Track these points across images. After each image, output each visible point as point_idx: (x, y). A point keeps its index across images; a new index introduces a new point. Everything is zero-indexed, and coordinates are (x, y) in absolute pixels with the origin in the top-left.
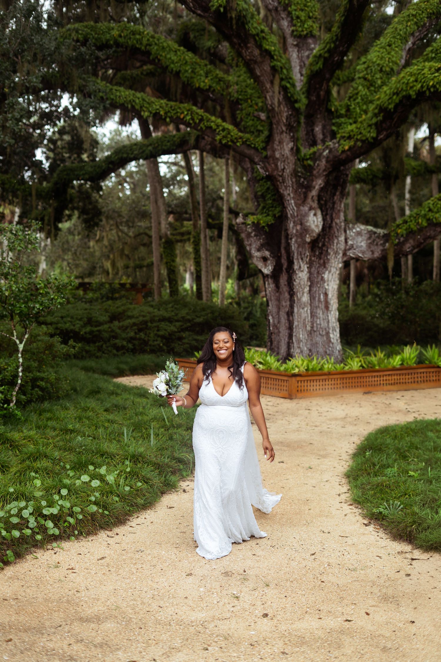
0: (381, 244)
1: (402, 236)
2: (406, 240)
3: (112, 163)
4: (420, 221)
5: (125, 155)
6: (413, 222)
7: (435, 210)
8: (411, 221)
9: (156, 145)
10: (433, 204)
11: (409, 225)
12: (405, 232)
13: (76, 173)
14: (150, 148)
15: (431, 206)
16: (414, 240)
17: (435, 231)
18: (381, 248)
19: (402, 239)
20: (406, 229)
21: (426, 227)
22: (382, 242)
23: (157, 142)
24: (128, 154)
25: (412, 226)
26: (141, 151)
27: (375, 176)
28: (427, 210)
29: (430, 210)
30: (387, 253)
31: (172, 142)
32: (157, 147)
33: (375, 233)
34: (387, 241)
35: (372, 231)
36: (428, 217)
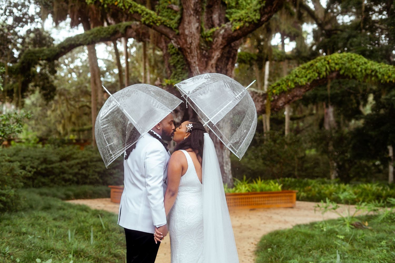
0: (261, 101)
1: (276, 95)
2: (279, 98)
3: (64, 48)
4: (289, 84)
5: (73, 42)
6: (285, 84)
7: (300, 76)
8: (283, 84)
9: (96, 34)
10: (299, 72)
11: (282, 87)
12: (278, 92)
13: (37, 55)
14: (91, 36)
15: (297, 73)
16: (285, 98)
17: (300, 91)
18: (261, 104)
19: (276, 97)
20: (279, 90)
21: (294, 88)
22: (261, 99)
23: (97, 32)
24: (75, 41)
25: (284, 88)
26: (85, 39)
27: (252, 58)
28: (294, 76)
29: (297, 76)
30: (265, 108)
31: (107, 32)
32: (97, 36)
33: (256, 93)
34: (265, 98)
35: (254, 92)
36: (295, 81)
